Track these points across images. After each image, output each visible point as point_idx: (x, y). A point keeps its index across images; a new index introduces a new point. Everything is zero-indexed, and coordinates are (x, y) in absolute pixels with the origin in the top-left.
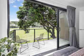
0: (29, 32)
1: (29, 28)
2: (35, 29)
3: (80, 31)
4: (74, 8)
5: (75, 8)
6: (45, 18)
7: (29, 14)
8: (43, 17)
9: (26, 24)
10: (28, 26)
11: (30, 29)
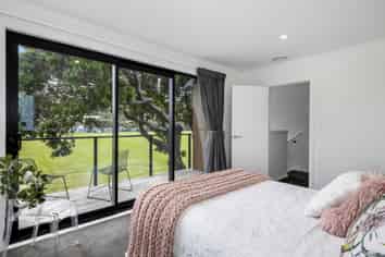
0: (72, 148)
1: (72, 132)
2: (96, 138)
3: (233, 140)
4: (217, 74)
5: (224, 75)
6: (143, 92)
7: (71, 75)
8: (134, 90)
9: (57, 116)
10: (64, 125)
11: (75, 135)
